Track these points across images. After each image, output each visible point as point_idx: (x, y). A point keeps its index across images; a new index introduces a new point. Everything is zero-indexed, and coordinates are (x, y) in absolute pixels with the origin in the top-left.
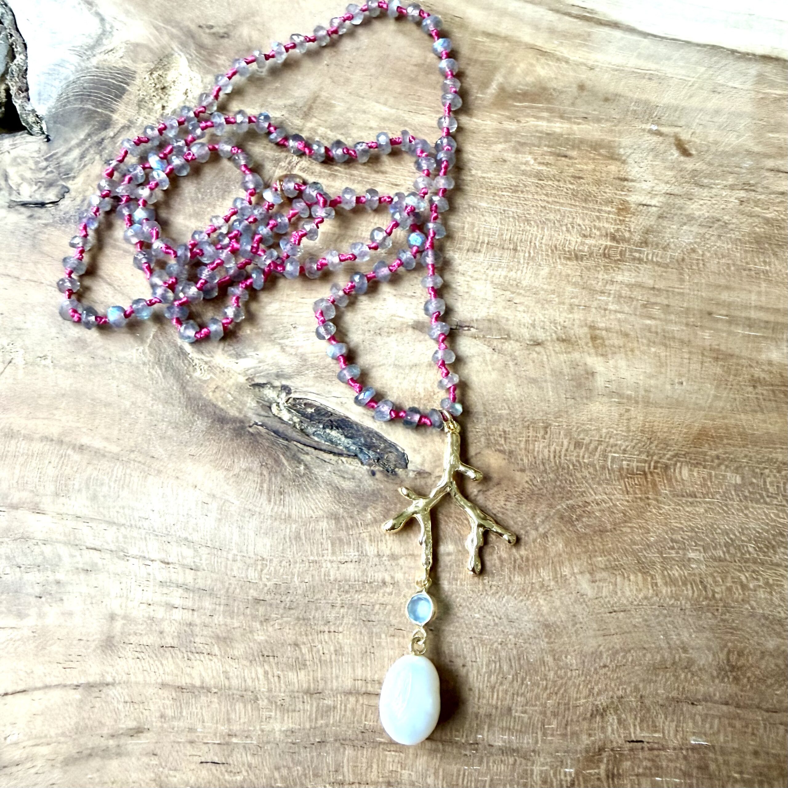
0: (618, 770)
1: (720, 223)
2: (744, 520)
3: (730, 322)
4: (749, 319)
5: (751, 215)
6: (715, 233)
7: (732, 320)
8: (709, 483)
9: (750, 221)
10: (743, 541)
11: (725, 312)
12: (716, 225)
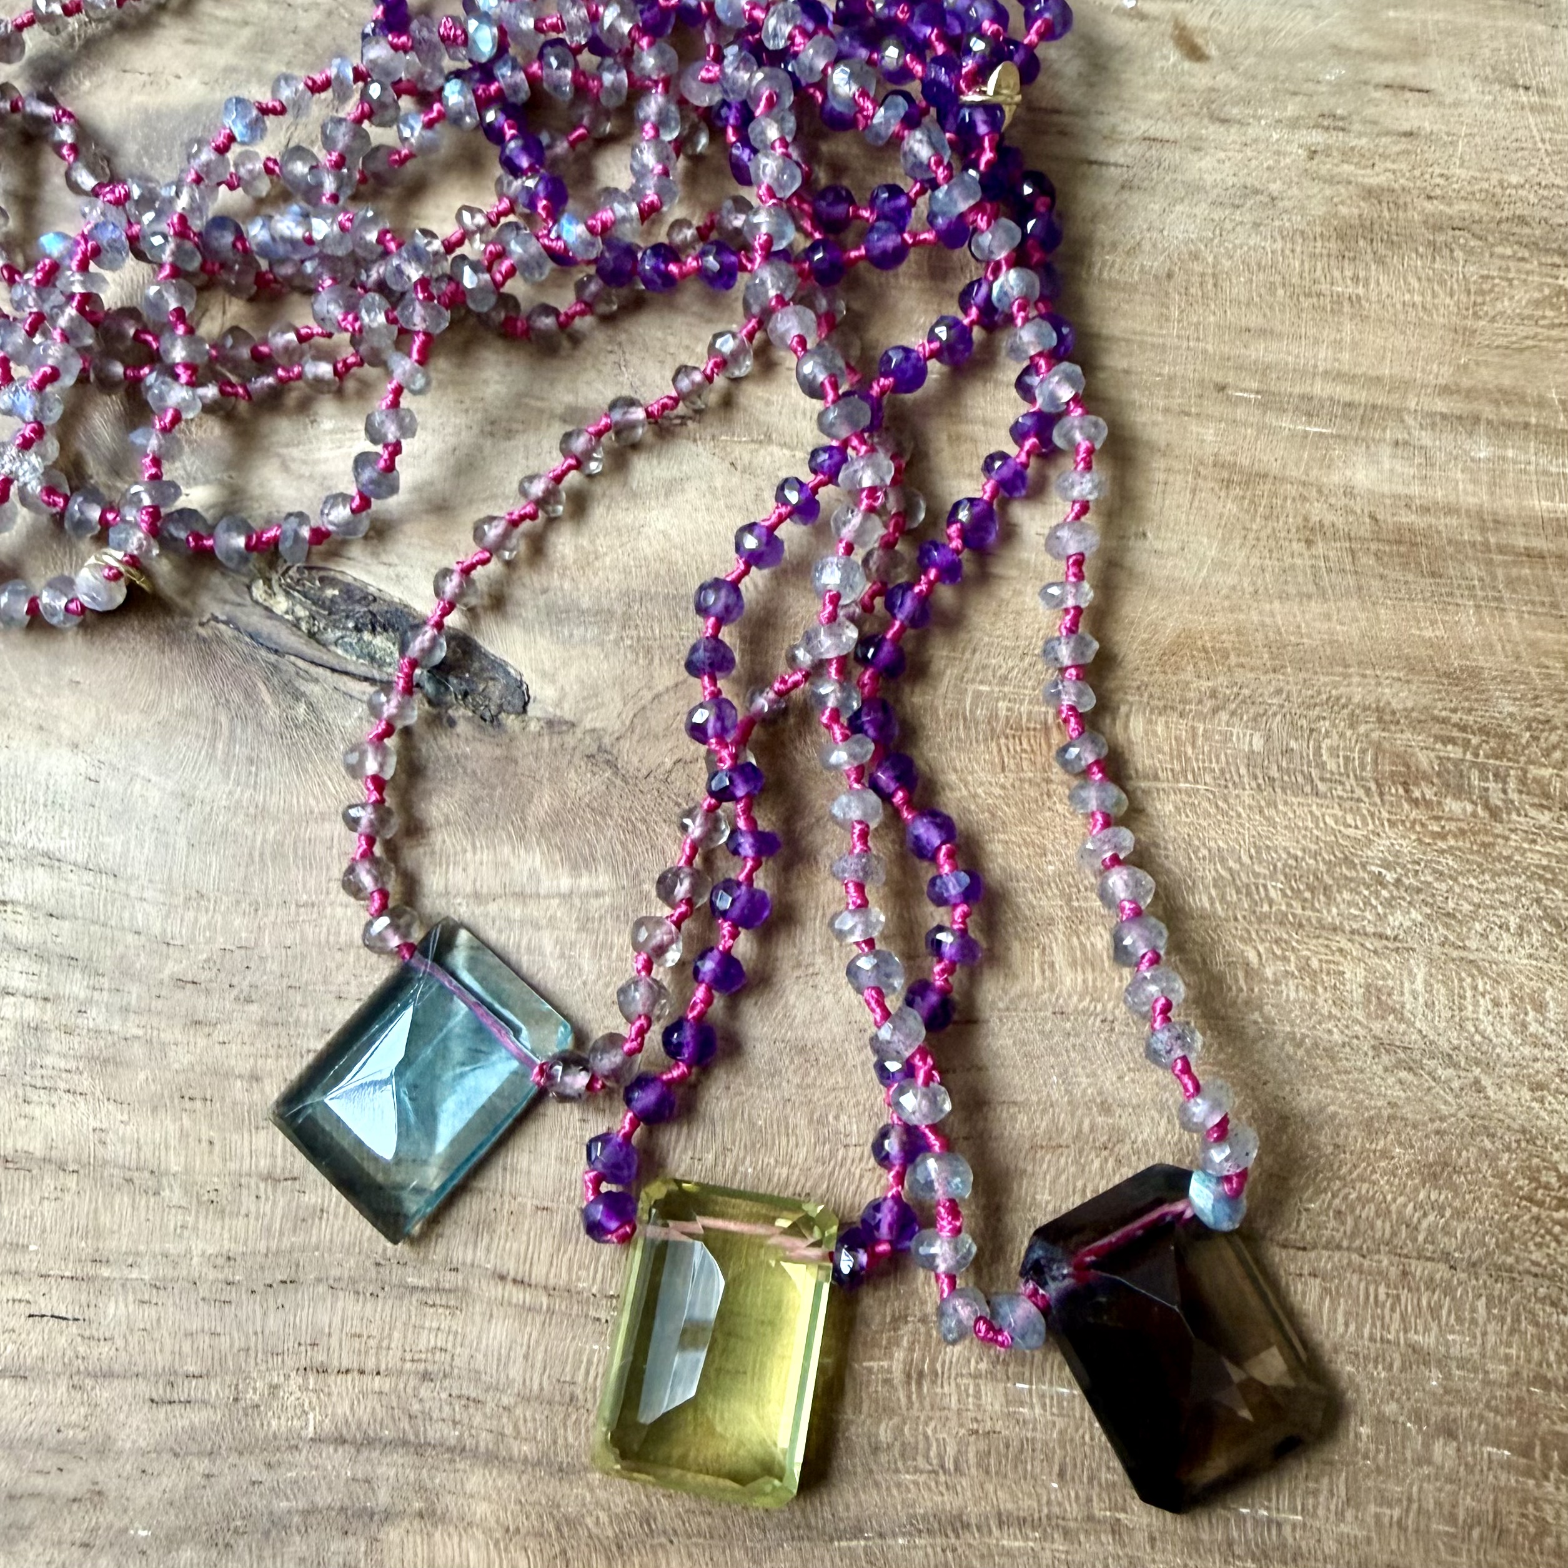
0: (933, 1361)
1: (1259, 198)
2: (1264, 829)
3: (1264, 406)
4: (1308, 398)
5: (1331, 180)
6: (1248, 218)
7: (1269, 401)
8: (1190, 751)
9: (1328, 192)
10: (1257, 875)
11: (1255, 385)
12: (1249, 203)
